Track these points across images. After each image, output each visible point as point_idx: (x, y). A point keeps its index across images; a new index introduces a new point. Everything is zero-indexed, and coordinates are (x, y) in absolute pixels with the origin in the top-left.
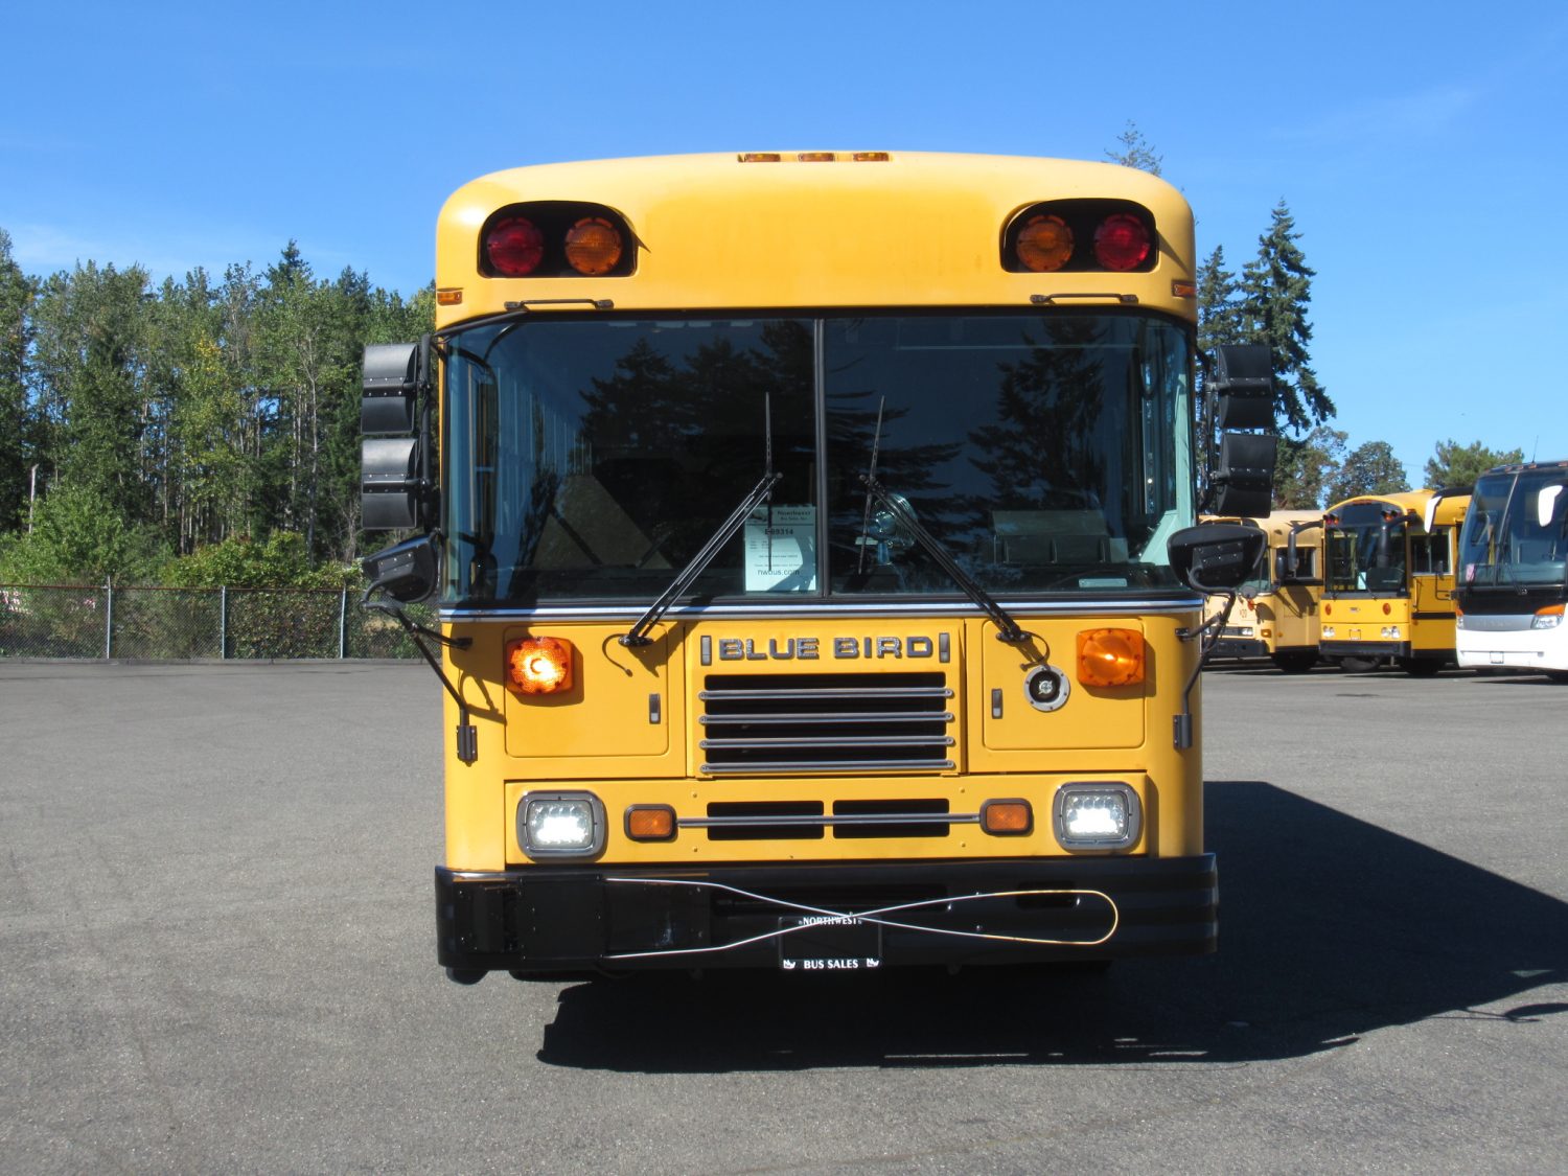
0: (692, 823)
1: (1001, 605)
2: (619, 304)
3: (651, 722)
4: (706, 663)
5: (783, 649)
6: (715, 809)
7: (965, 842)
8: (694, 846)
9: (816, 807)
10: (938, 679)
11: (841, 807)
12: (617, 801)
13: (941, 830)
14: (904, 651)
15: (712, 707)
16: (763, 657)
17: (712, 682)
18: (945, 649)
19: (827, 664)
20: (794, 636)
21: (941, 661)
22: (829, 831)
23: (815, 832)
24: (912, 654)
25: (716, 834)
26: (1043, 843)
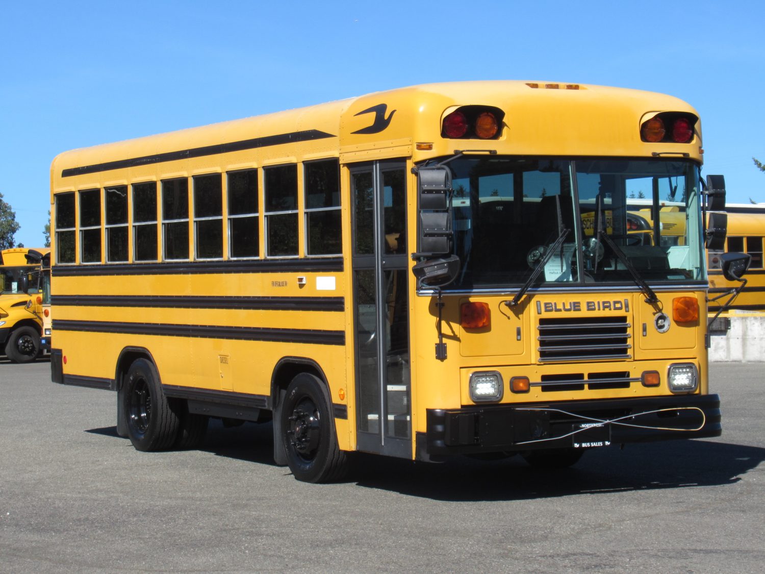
0: (535, 384)
1: (650, 287)
2: (499, 153)
3: (518, 340)
4: (539, 313)
5: (568, 307)
6: (544, 378)
7: (636, 390)
8: (536, 395)
9: (580, 376)
10: (623, 319)
11: (591, 376)
12: (507, 375)
13: (626, 385)
14: (612, 307)
15: (542, 332)
16: (560, 310)
17: (543, 321)
18: (627, 306)
19: (584, 313)
20: (571, 301)
21: (626, 311)
22: (586, 386)
23: (580, 387)
24: (616, 309)
25: (545, 389)
26: (663, 390)
